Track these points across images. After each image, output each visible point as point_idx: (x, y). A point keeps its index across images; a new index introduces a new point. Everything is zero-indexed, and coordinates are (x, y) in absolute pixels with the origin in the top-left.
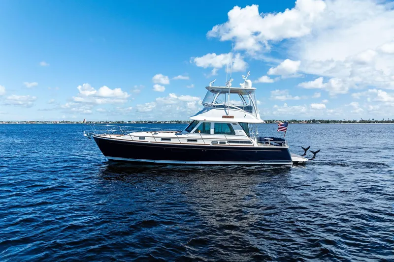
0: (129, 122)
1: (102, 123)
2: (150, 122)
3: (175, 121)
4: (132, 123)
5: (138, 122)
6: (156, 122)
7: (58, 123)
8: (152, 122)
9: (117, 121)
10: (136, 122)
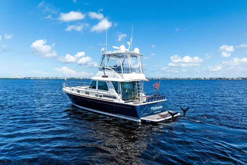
0: (204, 78)
1: (186, 79)
2: (220, 79)
3: (241, 78)
4: (206, 79)
5: (211, 78)
6: (225, 78)
7: (160, 79)
8: (221, 79)
9: (196, 78)
10: (210, 78)
